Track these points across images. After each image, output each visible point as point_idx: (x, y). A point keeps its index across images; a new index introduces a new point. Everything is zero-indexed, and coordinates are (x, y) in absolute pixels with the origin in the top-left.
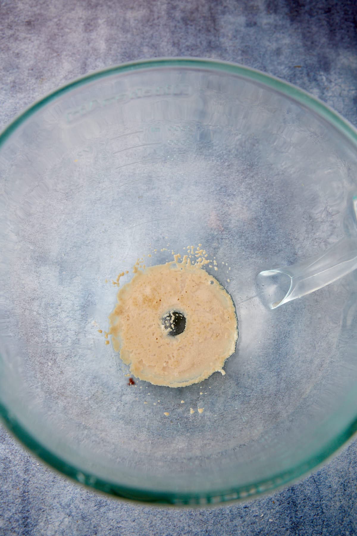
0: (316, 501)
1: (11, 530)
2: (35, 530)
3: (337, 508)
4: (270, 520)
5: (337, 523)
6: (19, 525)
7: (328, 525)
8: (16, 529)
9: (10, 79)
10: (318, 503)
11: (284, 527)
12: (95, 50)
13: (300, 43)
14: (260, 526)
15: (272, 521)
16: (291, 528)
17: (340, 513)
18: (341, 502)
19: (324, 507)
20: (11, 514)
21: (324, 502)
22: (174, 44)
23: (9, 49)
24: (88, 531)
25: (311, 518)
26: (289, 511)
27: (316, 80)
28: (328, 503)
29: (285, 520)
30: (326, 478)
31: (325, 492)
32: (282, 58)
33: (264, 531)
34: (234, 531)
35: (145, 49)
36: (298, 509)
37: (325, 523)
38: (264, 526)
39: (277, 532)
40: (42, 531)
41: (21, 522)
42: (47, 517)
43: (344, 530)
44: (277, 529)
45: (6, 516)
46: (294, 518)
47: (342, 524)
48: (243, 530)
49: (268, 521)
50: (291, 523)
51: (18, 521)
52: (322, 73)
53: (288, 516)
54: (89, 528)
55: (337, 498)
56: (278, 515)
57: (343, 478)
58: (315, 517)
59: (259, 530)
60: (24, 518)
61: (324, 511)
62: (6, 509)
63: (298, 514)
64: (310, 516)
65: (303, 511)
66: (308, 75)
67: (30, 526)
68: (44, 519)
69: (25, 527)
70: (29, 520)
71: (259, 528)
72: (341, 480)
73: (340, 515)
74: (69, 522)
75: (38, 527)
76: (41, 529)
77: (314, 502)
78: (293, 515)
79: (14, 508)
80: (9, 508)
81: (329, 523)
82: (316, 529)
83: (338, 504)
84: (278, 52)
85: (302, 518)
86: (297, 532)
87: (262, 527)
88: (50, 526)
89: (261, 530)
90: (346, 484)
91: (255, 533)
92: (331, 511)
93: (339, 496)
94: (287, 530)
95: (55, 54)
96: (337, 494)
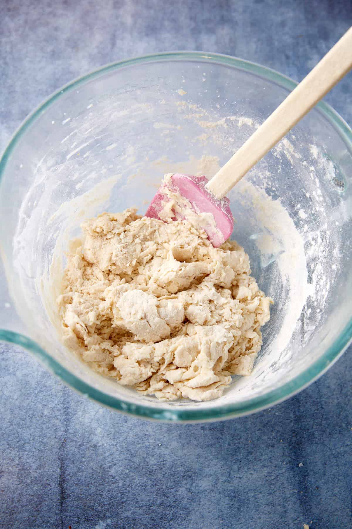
0: (316, 399)
1: (54, 417)
2: (74, 418)
3: (335, 404)
4: (277, 414)
5: (335, 417)
6: (61, 414)
7: (327, 419)
8: (59, 417)
9: (49, 49)
10: (319, 400)
11: (288, 420)
12: (123, 24)
13: (302, 16)
14: (268, 418)
15: (278, 414)
16: (294, 420)
17: (337, 409)
18: (338, 399)
19: (324, 404)
20: (54, 405)
21: (323, 399)
22: (191, 19)
23: (47, 24)
24: (119, 420)
25: (312, 412)
26: (292, 407)
27: (316, 47)
28: (327, 400)
29: (289, 413)
30: (326, 380)
31: (324, 391)
32: (287, 29)
33: (271, 422)
34: (245, 422)
35: (166, 23)
36: (300, 405)
37: (324, 417)
38: (271, 418)
39: (283, 423)
40: (81, 419)
41: (62, 411)
42: (84, 408)
43: (341, 423)
44: (282, 421)
45: (50, 406)
46: (297, 413)
47: (339, 418)
48: (252, 421)
49: (275, 414)
50: (294, 416)
51: (60, 410)
52: (321, 41)
53: (292, 410)
54: (120, 418)
55: (335, 397)
56: (283, 410)
57: (340, 380)
58: (316, 411)
59: (267, 422)
60: (65, 408)
61: (323, 407)
62: (50, 400)
63: (301, 409)
64: (311, 410)
65: (305, 407)
66: (309, 43)
67: (70, 414)
68: (82, 409)
69: (66, 415)
70: (69, 410)
71: (266, 420)
72: (338, 381)
73: (338, 410)
74: (103, 412)
75: (77, 415)
76: (80, 417)
77: (315, 399)
78: (297, 409)
79: (57, 400)
80: (52, 400)
81: (328, 416)
82: (316, 421)
83: (336, 401)
84: (283, 24)
85: (305, 412)
86: (300, 424)
87: (269, 419)
88: (87, 415)
89: (269, 422)
90: (342, 385)
91: (263, 424)
92: (330, 407)
93: (337, 394)
94: (291, 421)
95: (88, 28)
96: (335, 393)
